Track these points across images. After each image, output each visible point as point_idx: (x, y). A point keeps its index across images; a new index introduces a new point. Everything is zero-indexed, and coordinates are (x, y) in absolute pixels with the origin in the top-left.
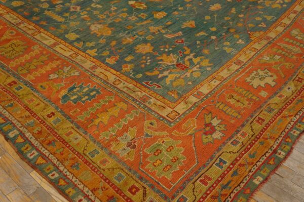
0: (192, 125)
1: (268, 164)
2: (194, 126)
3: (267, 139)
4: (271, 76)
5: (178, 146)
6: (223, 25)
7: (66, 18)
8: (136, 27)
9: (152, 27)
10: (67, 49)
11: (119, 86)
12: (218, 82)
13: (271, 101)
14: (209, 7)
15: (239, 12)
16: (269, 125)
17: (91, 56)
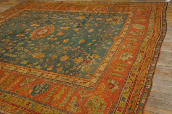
0: (103, 87)
1: (144, 92)
2: (104, 87)
3: (139, 82)
4: (130, 54)
5: (100, 98)
6: (98, 38)
7: (17, 54)
8: (56, 49)
9: (64, 47)
10: (24, 69)
11: (59, 79)
12: (107, 64)
13: (134, 65)
14: (88, 31)
15: (103, 30)
16: (138, 75)
17: (38, 69)
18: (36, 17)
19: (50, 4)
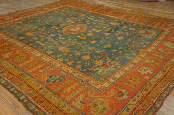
0: (112, 93)
1: (151, 110)
2: (113, 93)
3: (150, 98)
4: (150, 69)
5: (106, 102)
6: (125, 46)
7: (46, 44)
8: (81, 48)
9: (90, 48)
10: (47, 58)
11: (74, 75)
12: (124, 73)
13: (151, 81)
14: (117, 38)
15: (132, 40)
16: (151, 92)
17: (59, 61)
18: (74, 14)
19: (90, 6)
